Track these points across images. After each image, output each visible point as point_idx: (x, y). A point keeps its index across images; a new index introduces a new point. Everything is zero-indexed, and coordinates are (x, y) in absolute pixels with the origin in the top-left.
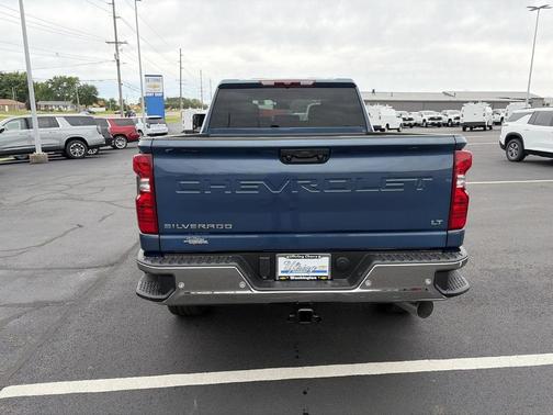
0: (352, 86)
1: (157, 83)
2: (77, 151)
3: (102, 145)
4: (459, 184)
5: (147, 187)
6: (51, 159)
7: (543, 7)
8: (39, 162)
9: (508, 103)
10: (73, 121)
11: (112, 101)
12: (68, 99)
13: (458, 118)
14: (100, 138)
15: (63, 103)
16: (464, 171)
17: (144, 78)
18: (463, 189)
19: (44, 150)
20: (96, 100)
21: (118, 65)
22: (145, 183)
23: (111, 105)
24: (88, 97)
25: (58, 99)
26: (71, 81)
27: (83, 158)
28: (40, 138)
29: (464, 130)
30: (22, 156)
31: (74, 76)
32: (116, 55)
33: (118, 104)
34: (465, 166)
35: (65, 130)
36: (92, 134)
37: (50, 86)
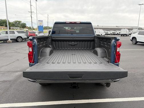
0: (90, 23)
1: (41, 23)
2: (20, 40)
3: (26, 39)
4: (118, 50)
5: (31, 50)
6: (13, 42)
7: (142, 4)
8: (9, 43)
9: (133, 29)
10: (19, 32)
11: (30, 27)
12: (19, 26)
13: (120, 33)
14: (26, 37)
15: (17, 27)
16: (119, 47)
17: (38, 21)
18: (119, 52)
19: (11, 40)
20: (26, 27)
21: (32, 18)
22: (31, 49)
23: (30, 28)
24: (24, 26)
25: (16, 26)
26: (20, 22)
27: (21, 42)
28: (10, 36)
29: (121, 36)
30: (5, 41)
31: (20, 21)
32: (31, 15)
33: (31, 28)
34: (120, 45)
35: (17, 35)
36: (24, 36)
37: (14, 23)
